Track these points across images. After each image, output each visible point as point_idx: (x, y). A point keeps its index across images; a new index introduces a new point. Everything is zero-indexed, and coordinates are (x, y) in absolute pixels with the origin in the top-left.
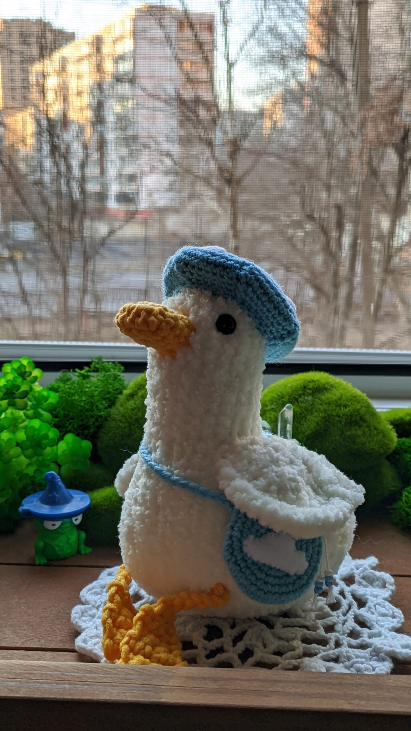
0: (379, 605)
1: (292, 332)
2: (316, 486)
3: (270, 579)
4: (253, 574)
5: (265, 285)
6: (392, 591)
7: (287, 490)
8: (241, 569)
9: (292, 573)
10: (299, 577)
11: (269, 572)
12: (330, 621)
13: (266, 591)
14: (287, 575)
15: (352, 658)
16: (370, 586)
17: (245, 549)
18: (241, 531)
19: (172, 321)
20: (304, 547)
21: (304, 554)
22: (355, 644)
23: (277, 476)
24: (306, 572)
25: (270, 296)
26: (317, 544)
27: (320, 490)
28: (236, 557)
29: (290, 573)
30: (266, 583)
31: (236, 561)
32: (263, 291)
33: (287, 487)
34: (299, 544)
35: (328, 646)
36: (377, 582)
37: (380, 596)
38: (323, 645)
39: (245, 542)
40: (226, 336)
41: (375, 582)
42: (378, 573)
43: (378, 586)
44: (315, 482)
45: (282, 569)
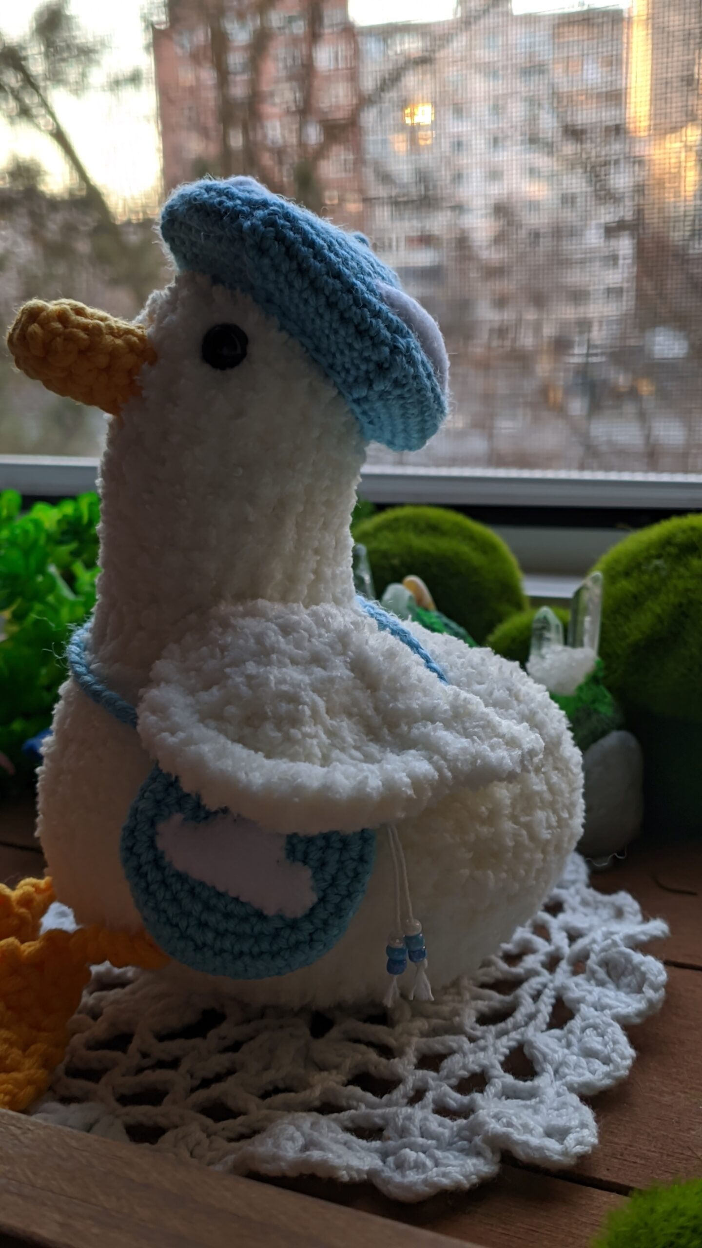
0: (595, 1027)
1: (386, 365)
2: (377, 720)
3: (212, 919)
4: (175, 899)
5: (299, 250)
6: (650, 1003)
7: (264, 718)
8: (148, 885)
9: (270, 911)
10: (294, 925)
11: (213, 901)
12: (443, 1044)
13: (199, 942)
14: (260, 915)
15: (411, 1135)
16: (611, 986)
17: (160, 844)
18: (158, 802)
19: (82, 335)
20: (315, 855)
21: (306, 873)
22: (453, 1104)
23: (250, 686)
24: (311, 914)
25: (312, 276)
26: (355, 854)
27: (385, 731)
28: (139, 856)
29: (266, 912)
30: (203, 925)
31: (139, 867)
32: (294, 265)
33: (266, 713)
34: (300, 847)
35: (386, 1097)
36: (629, 978)
37: (611, 1008)
38: (375, 1094)
39: (161, 827)
40: (218, 372)
41: (626, 977)
42: (637, 957)
43: (629, 986)
44: (376, 709)
45: (242, 899)
